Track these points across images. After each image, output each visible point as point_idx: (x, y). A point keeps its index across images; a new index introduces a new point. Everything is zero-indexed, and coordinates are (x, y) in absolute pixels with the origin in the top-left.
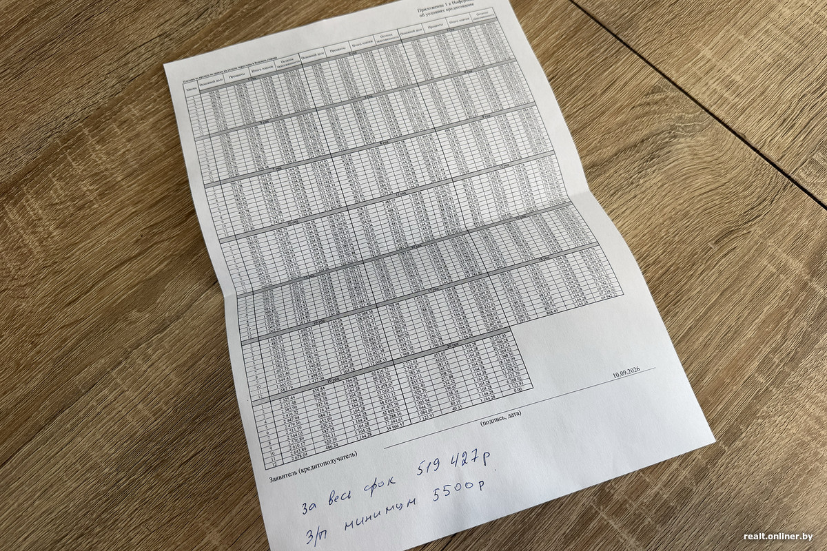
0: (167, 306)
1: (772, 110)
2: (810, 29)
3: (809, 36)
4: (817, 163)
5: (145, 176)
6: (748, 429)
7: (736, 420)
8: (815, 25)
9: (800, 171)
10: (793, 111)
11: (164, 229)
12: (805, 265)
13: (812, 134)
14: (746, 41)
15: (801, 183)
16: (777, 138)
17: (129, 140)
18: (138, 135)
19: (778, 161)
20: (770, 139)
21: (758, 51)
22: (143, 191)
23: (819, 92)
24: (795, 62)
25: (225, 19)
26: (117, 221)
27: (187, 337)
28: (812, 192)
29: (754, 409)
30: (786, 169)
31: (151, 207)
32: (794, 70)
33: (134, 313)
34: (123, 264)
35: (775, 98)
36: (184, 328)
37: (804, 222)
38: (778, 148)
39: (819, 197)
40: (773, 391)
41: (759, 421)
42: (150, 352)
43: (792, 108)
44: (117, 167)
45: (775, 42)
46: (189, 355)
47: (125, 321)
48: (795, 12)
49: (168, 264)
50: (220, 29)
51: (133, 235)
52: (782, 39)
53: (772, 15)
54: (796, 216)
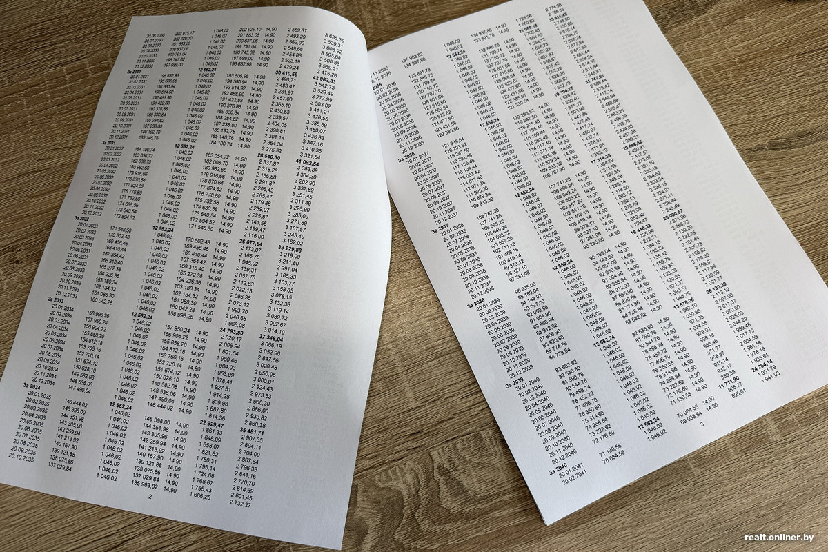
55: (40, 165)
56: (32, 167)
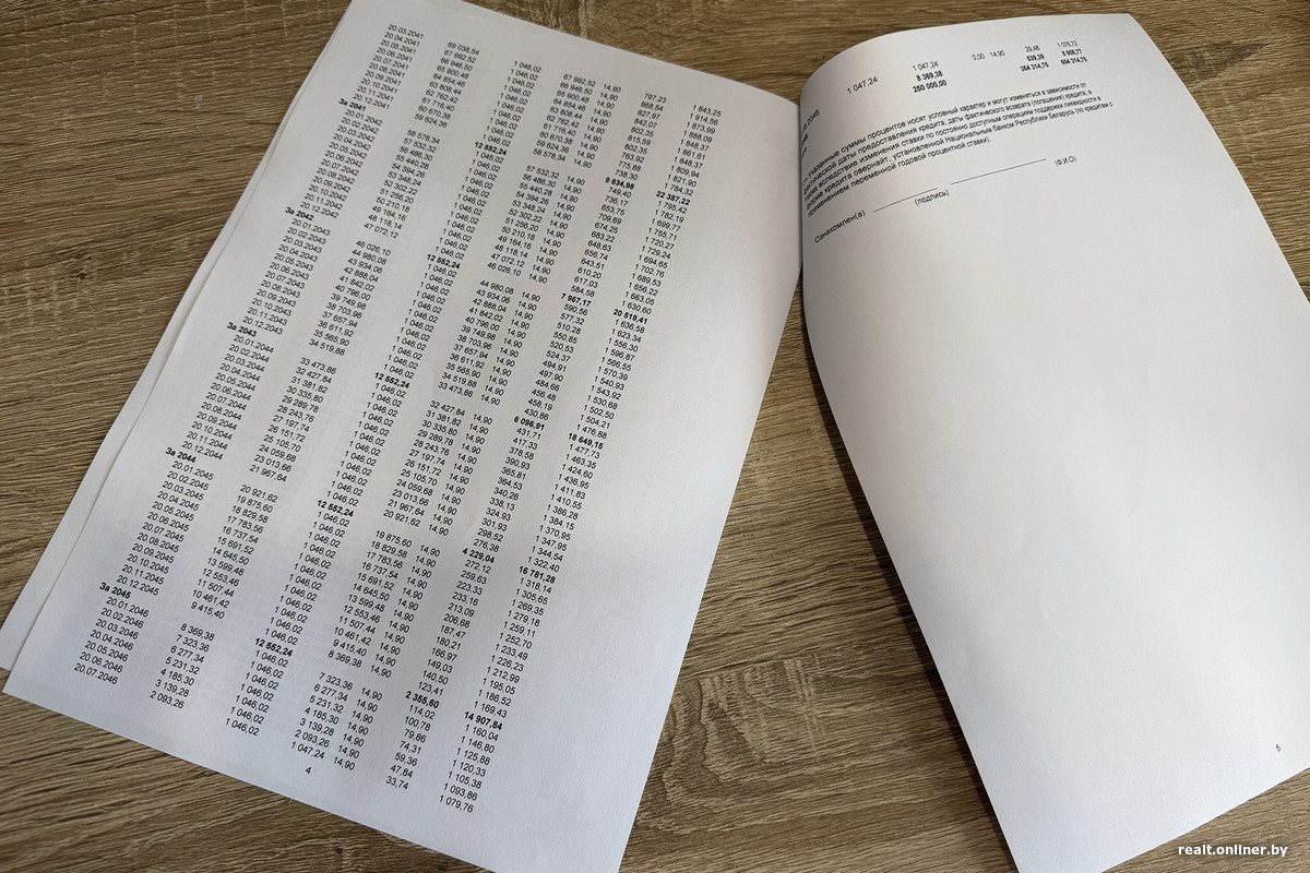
55: (145, 131)
56: (130, 133)
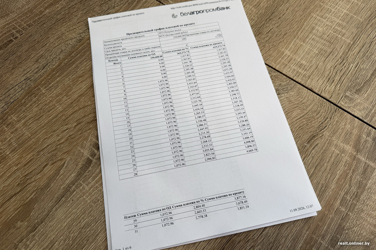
0: (36, 217)
1: (322, 75)
2: (332, 35)
3: (333, 38)
4: (348, 97)
5: (21, 150)
6: (342, 237)
7: (335, 233)
8: (334, 33)
9: (341, 102)
10: (332, 74)
11: (32, 176)
12: (353, 147)
13: (343, 84)
14: (304, 45)
15: (343, 107)
16: (327, 88)
17: (12, 133)
18: (16, 130)
19: (330, 98)
20: (324, 88)
21: (311, 48)
22: (20, 158)
23: (342, 63)
24: (329, 51)
25: (56, 68)
26: (8, 175)
27: (47, 232)
28: (349, 111)
29: (343, 226)
30: (334, 102)
31: (25, 165)
32: (329, 55)
33: (19, 224)
34: (12, 197)
35: (323, 69)
36: (45, 228)
37: (348, 126)
38: (329, 92)
39: (353, 113)
40: (350, 214)
41: (346, 231)
42: (28, 243)
43: (332, 72)
44: (7, 147)
45: (317, 43)
46: (49, 242)
47: (14, 228)
48: (324, 29)
49: (35, 194)
50: (54, 73)
51: (16, 181)
52: (320, 42)
53: (314, 31)
54: (344, 124)
